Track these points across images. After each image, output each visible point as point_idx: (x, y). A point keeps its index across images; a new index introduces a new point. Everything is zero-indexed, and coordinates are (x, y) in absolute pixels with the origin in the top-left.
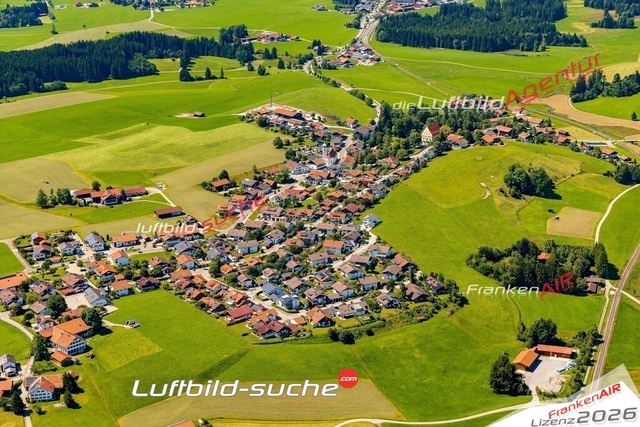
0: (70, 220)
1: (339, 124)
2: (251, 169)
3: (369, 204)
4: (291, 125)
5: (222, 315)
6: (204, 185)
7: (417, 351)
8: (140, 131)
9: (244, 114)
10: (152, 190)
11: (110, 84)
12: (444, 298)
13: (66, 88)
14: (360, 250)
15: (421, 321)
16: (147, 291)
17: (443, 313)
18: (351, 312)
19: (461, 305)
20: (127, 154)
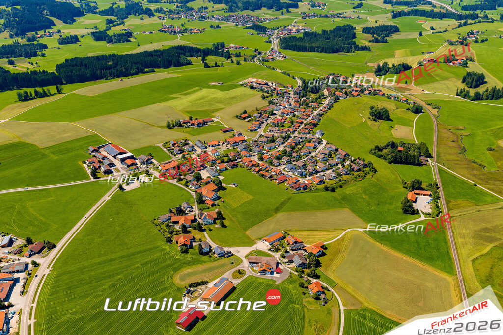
0: (183, 134)
1: (285, 87)
2: (255, 109)
3: (315, 125)
4: (265, 88)
5: (273, 180)
6: (237, 117)
7: (363, 194)
8: (197, 91)
9: (241, 83)
10: (215, 119)
11: (173, 69)
12: (367, 169)
13: (155, 71)
14: (321, 147)
15: (361, 180)
16: (233, 168)
17: (368, 176)
18: (331, 178)
19: (375, 172)
20: (197, 102)
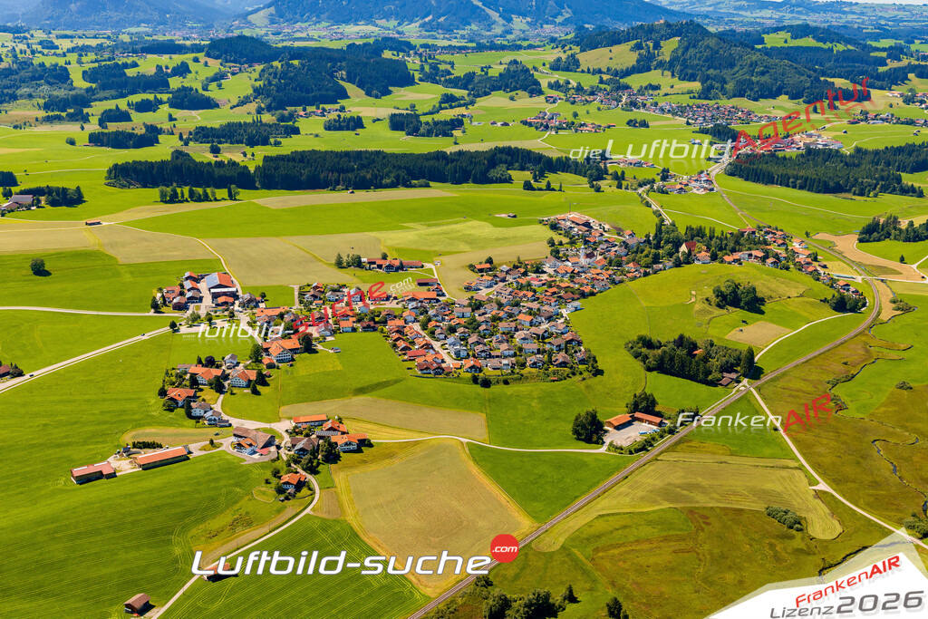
2: (516, 260)
3: (584, 295)
4: (576, 230)
5: (404, 354)
6: (470, 266)
8: (456, 223)
10: (428, 266)
12: (583, 367)
13: (429, 186)
15: (554, 381)
16: (365, 331)
17: (578, 378)
19: (595, 375)
